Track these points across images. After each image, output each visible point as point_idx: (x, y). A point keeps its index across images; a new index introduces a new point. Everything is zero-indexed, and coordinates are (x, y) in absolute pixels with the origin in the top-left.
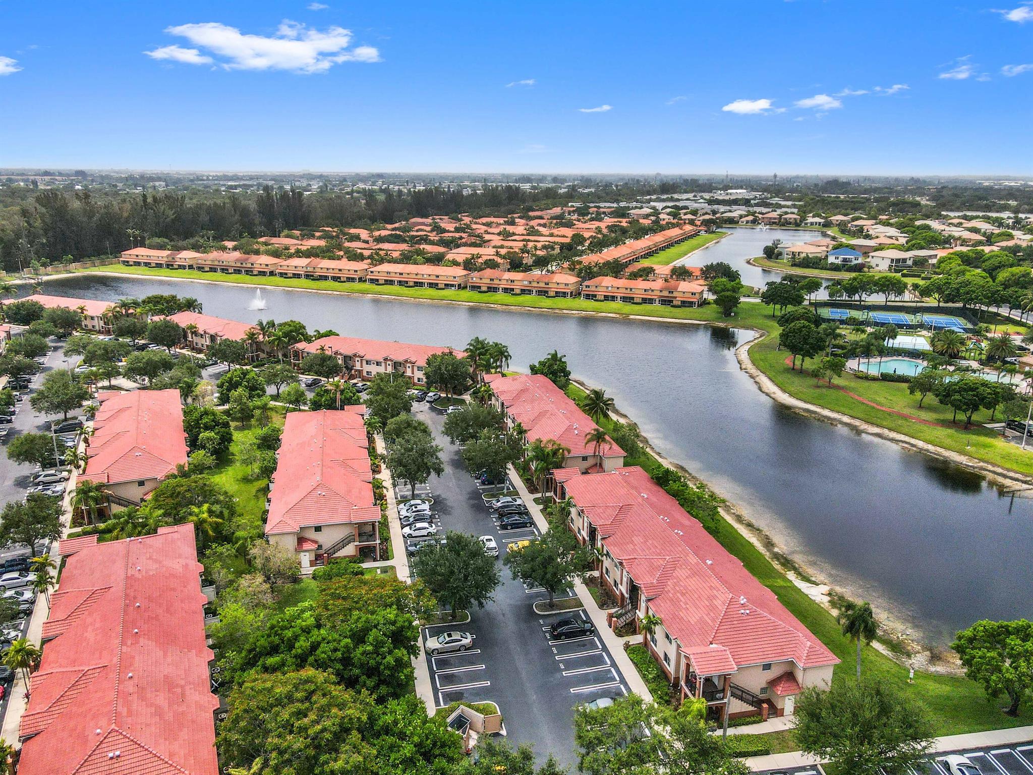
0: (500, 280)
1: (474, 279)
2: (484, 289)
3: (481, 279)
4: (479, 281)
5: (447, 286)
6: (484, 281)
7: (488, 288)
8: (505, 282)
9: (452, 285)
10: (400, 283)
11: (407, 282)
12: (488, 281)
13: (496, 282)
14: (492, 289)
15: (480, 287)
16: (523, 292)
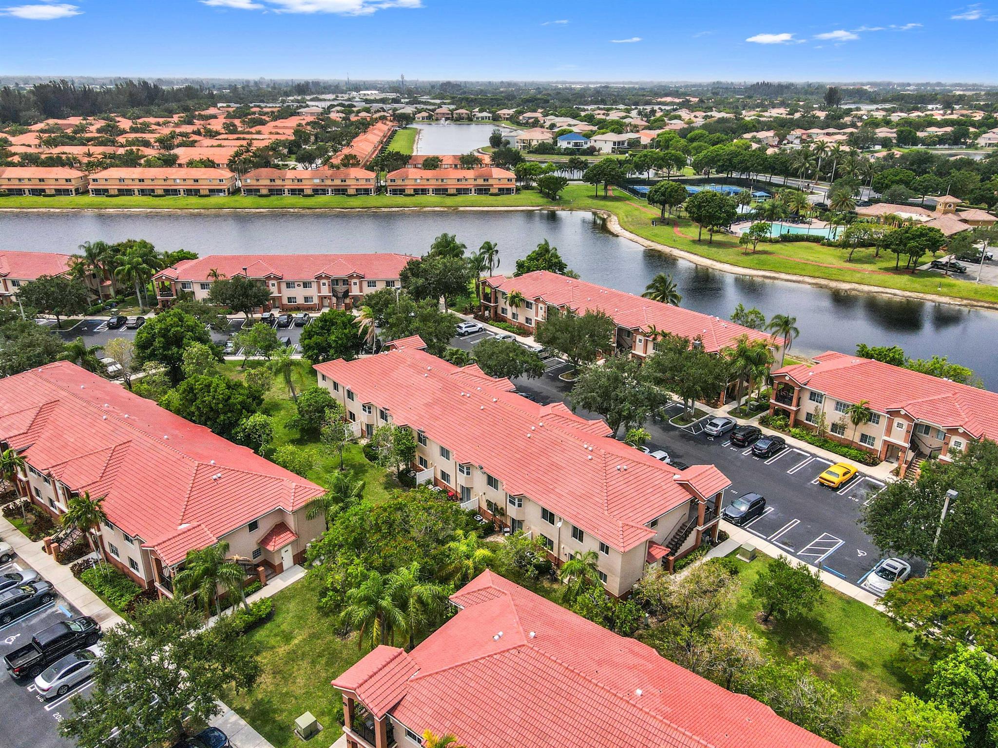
0: (283, 180)
1: (249, 181)
2: (264, 191)
3: (258, 180)
4: (255, 183)
5: (212, 192)
6: (261, 182)
7: (270, 190)
8: (290, 182)
9: (220, 191)
10: (143, 192)
11: (153, 191)
12: (268, 182)
13: (278, 182)
14: (275, 192)
15: (258, 190)
16: (316, 192)
